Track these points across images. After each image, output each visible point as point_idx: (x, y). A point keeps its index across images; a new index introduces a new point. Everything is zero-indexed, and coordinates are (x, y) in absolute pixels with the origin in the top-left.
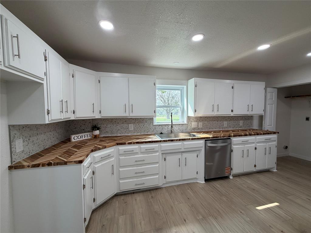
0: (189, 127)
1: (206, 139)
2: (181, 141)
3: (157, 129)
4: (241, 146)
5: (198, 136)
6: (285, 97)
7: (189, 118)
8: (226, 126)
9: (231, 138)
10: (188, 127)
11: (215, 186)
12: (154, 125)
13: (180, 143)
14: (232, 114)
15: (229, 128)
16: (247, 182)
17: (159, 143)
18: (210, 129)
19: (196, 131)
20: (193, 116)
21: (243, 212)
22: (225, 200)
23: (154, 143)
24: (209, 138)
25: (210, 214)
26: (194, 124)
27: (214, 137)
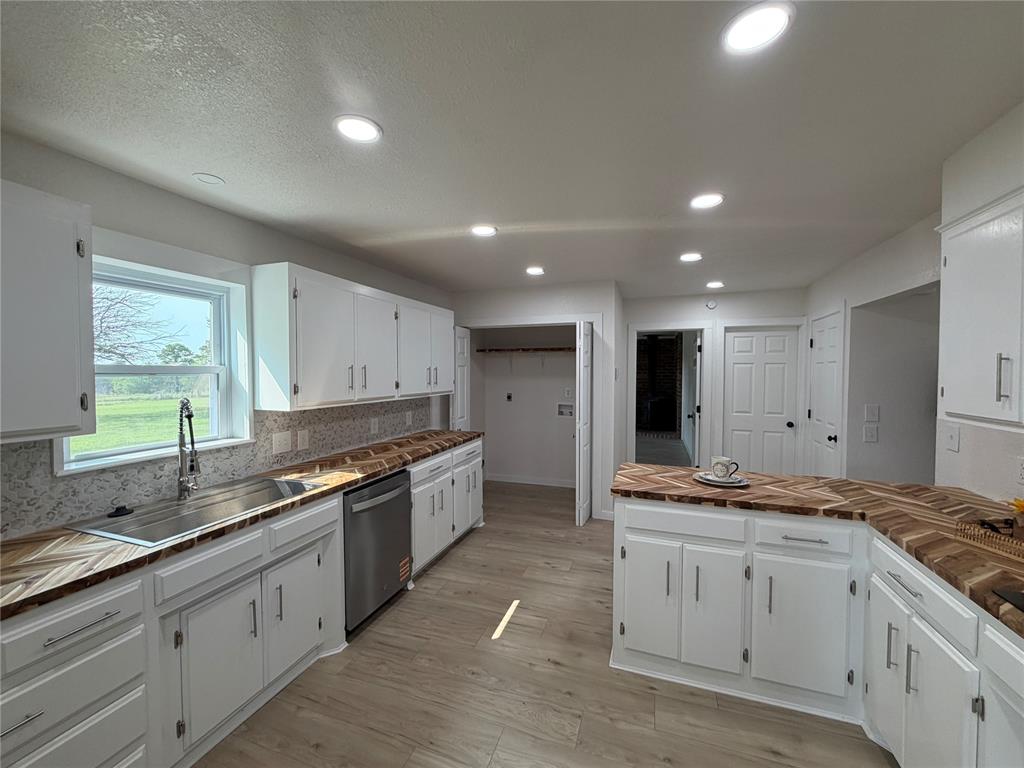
0: (260, 455)
1: (348, 490)
2: (262, 523)
3: (83, 496)
4: (428, 485)
5: (315, 487)
6: (478, 351)
7: (259, 417)
8: (377, 431)
9: (408, 468)
10: (255, 456)
11: (381, 639)
12: (64, 478)
13: (256, 534)
14: (397, 395)
15: (382, 438)
16: (449, 580)
17: (147, 567)
18: (333, 448)
19: (288, 464)
20: (287, 408)
21: (475, 669)
22: (427, 665)
23: (109, 582)
24: (356, 482)
25: (410, 745)
26: (280, 441)
27: (368, 477)
